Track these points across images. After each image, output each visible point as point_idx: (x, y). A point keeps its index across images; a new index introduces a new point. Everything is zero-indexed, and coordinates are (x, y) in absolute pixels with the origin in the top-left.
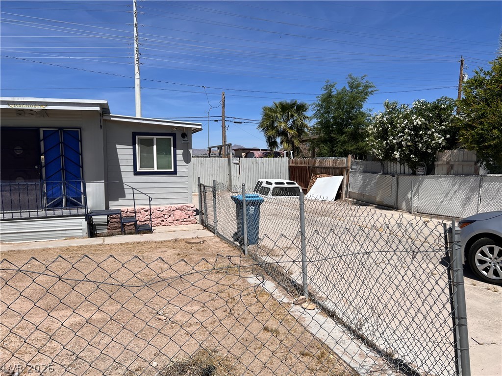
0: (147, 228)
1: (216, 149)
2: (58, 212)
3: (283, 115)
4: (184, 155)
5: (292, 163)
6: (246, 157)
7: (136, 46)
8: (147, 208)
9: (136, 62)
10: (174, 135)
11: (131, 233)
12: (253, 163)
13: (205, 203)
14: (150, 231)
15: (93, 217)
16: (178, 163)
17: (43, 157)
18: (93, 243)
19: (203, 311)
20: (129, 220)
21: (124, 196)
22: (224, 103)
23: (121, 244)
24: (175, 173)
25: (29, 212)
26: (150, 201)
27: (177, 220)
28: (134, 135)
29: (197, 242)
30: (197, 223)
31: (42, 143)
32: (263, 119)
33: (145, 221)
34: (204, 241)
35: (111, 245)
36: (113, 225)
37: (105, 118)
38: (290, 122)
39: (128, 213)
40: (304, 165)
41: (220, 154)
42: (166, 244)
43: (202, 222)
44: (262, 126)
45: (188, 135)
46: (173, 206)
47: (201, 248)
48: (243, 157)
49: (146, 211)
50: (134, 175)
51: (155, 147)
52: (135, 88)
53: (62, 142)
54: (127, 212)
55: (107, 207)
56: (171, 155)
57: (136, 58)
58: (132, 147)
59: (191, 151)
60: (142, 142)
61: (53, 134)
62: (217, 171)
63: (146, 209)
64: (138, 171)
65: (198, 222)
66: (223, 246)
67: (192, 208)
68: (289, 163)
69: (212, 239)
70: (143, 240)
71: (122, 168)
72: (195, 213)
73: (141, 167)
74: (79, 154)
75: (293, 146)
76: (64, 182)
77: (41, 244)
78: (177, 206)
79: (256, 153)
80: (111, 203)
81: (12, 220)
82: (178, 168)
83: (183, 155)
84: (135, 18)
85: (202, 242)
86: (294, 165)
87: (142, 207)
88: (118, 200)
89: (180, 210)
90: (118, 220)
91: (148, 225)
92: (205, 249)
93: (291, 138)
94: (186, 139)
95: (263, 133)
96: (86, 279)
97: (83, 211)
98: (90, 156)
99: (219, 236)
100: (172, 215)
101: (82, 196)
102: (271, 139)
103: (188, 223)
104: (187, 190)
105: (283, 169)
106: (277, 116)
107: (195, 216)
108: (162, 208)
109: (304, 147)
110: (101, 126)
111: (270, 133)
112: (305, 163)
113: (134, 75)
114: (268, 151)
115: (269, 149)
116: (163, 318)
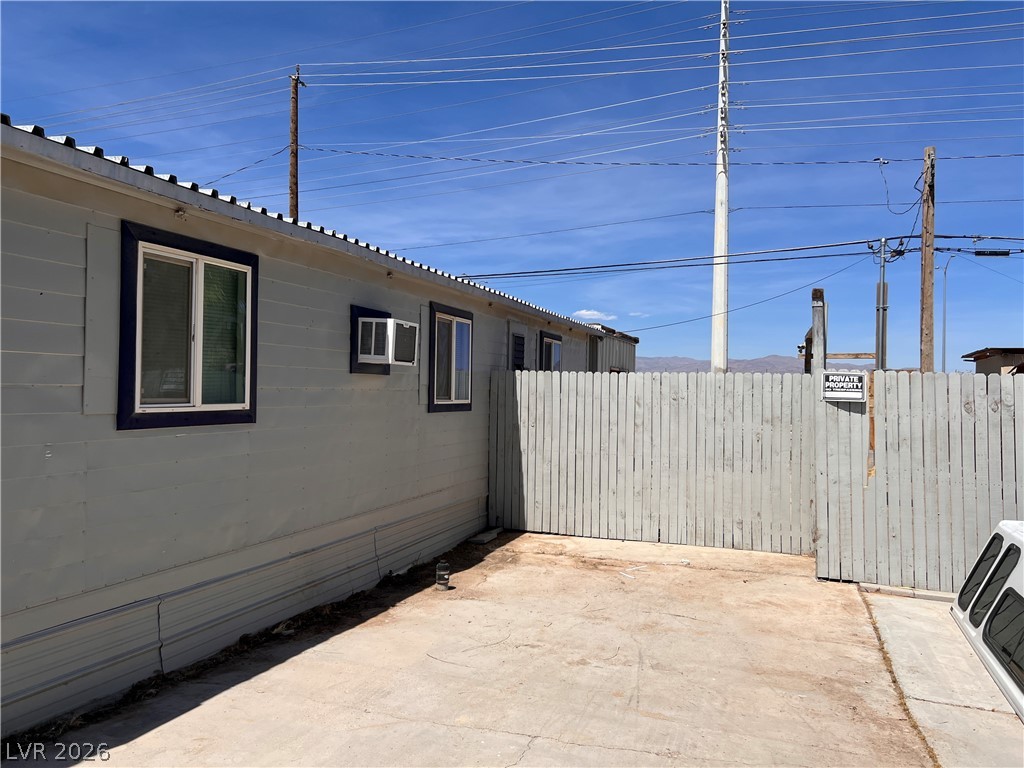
52: (714, 211)
84: (722, 41)
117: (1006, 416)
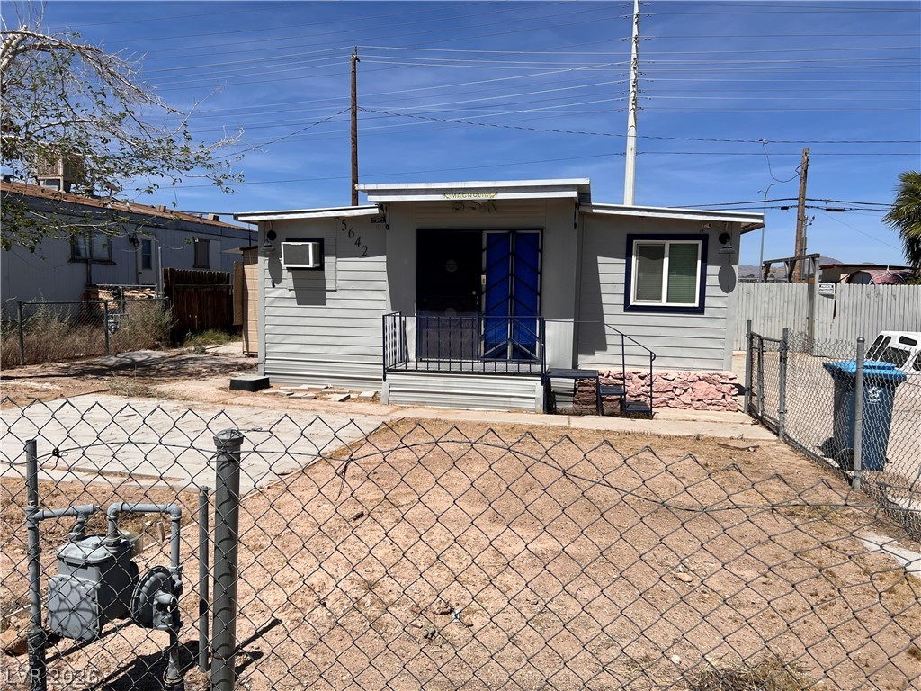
0: (643, 408)
1: (783, 264)
2: (501, 367)
4: (720, 275)
6: (849, 281)
7: (633, 77)
8: (645, 371)
9: (631, 107)
10: (704, 238)
11: (612, 415)
12: (868, 296)
13: (761, 372)
14: (648, 415)
15: (552, 379)
16: (708, 291)
17: (484, 277)
18: (551, 424)
19: (764, 583)
20: (612, 391)
21: (605, 348)
22: (806, 171)
23: (598, 431)
24: (700, 310)
25: (450, 362)
26: (652, 360)
27: (699, 400)
28: (630, 238)
29: (742, 447)
30: (738, 410)
31: (484, 254)
32: (897, 201)
33: (639, 396)
34: (755, 448)
35: (581, 430)
36: (583, 396)
37: (583, 209)
39: (610, 378)
41: (790, 276)
42: (679, 442)
43: (751, 410)
44: (896, 215)
45: (733, 238)
46: (692, 372)
47: (752, 460)
48: (843, 281)
49: (642, 378)
50: (625, 310)
51: (666, 261)
52: (625, 154)
53: (512, 254)
54: (608, 376)
55: (575, 365)
56: (696, 275)
57: (631, 100)
58: (624, 261)
59: (736, 268)
60: (643, 252)
61: (499, 239)
63: (642, 375)
64: (632, 304)
65: (742, 410)
66: (798, 464)
67: (731, 379)
69: (774, 445)
70: (636, 429)
71: (605, 299)
72: (736, 391)
73: (638, 297)
74: (536, 272)
76: (511, 319)
77: (475, 415)
78: (701, 374)
79: (875, 275)
80: (582, 358)
81: (427, 372)
82: (708, 301)
84: (635, 27)
85: (751, 449)
87: (635, 370)
88: (594, 354)
89: (707, 381)
90: (593, 388)
91: (644, 404)
92: (758, 462)
94: (728, 245)
95: (897, 231)
96: (604, 482)
97: (537, 368)
98: (555, 277)
99: (789, 441)
100: (690, 390)
101: (537, 343)
103: (721, 407)
104: (723, 344)
107: (736, 395)
108: (672, 374)
110: (575, 225)
111: (917, 231)
113: (626, 132)
114: (908, 271)
115: (910, 266)
116: (686, 577)
117: (880, 298)
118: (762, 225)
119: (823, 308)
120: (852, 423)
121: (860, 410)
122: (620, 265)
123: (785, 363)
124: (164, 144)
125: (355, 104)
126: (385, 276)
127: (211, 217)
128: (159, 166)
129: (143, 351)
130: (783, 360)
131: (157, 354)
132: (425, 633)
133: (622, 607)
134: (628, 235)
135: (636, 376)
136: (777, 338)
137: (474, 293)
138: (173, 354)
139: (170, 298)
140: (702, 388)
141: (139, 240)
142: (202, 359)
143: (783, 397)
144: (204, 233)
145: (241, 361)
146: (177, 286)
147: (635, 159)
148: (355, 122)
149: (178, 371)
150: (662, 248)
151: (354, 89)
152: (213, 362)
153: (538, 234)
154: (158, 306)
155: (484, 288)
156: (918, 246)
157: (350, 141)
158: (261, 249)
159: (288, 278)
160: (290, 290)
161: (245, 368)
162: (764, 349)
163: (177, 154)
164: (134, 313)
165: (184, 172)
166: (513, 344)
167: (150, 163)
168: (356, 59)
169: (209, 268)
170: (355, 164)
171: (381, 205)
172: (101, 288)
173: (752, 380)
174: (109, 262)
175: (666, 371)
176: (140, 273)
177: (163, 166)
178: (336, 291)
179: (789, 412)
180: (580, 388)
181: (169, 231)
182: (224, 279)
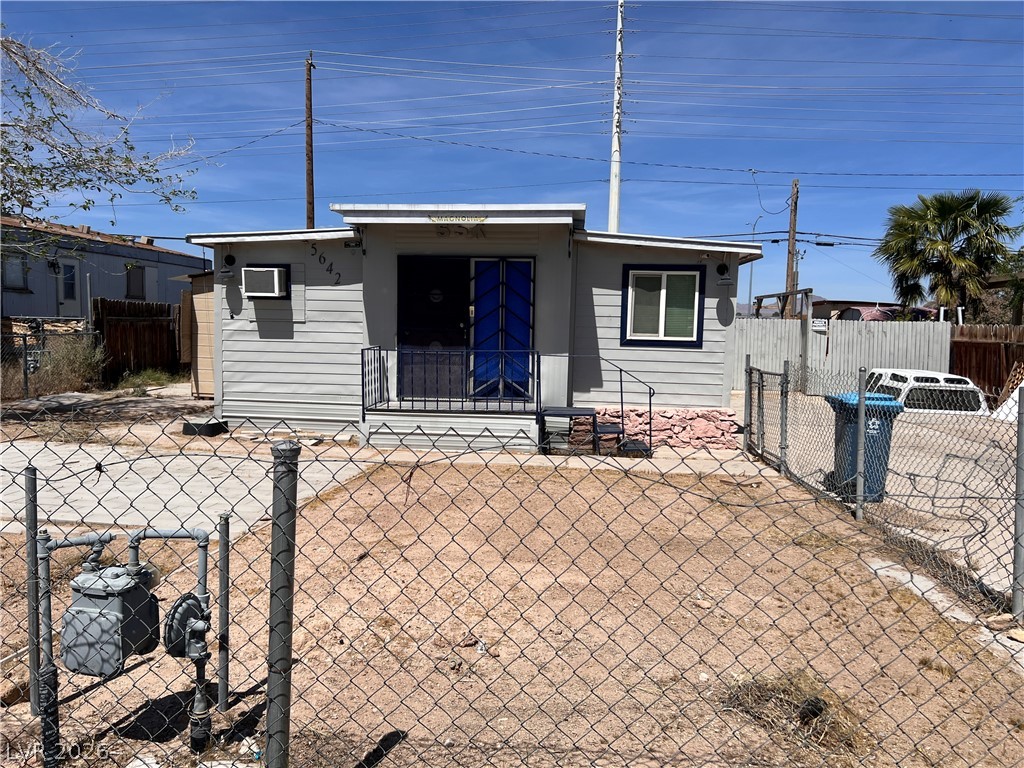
0: (641, 447)
1: (775, 300)
2: (493, 405)
3: (940, 226)
4: (719, 308)
5: (962, 334)
6: (840, 317)
7: (617, 97)
8: (641, 409)
9: (615, 129)
10: (702, 269)
12: (860, 332)
13: (761, 407)
14: (647, 454)
15: (547, 419)
16: (706, 325)
17: (472, 308)
18: (549, 464)
19: (779, 607)
20: (610, 429)
21: (600, 385)
22: (796, 203)
23: (598, 470)
24: (698, 344)
25: (437, 401)
26: (651, 397)
27: (698, 438)
28: (627, 268)
29: (744, 483)
30: (738, 448)
31: (473, 283)
32: (887, 236)
33: (636, 434)
34: (758, 484)
35: (578, 471)
36: (579, 436)
37: (577, 237)
38: (960, 241)
39: (607, 416)
40: (993, 340)
41: (782, 312)
42: (681, 480)
43: (750, 448)
44: (884, 250)
45: (731, 270)
46: (691, 410)
47: (756, 495)
48: (835, 318)
49: (640, 416)
50: (622, 345)
51: (663, 293)
52: (609, 179)
53: (503, 283)
54: (605, 414)
55: (570, 403)
56: (693, 308)
57: (615, 122)
58: (620, 293)
59: (734, 301)
60: (639, 284)
61: (489, 268)
62: (776, 346)
63: (640, 412)
64: (628, 338)
65: (742, 447)
66: (802, 498)
67: (730, 416)
68: (952, 335)
69: (776, 481)
71: (600, 333)
72: (735, 428)
73: (635, 331)
74: (528, 303)
75: (963, 296)
76: (502, 353)
78: (700, 411)
79: (865, 312)
80: (577, 396)
81: (412, 411)
82: (706, 335)
83: (717, 308)
84: (619, 44)
85: (754, 486)
86: (965, 339)
87: (632, 407)
88: (589, 391)
89: (705, 418)
90: (589, 427)
91: (642, 442)
92: (762, 497)
93: (960, 277)
94: (726, 276)
95: (886, 266)
97: (532, 406)
98: (548, 310)
99: (790, 476)
100: (688, 428)
101: (531, 379)
102: (907, 279)
103: (721, 445)
104: (722, 379)
105: (937, 348)
106: (927, 228)
107: (736, 433)
108: (670, 412)
109: (990, 300)
110: (569, 253)
111: (906, 266)
112: (995, 335)
113: (610, 156)
114: (897, 308)
115: (899, 303)
116: (706, 604)
117: (871, 335)
118: (760, 256)
119: (816, 345)
120: (854, 454)
121: (862, 440)
122: (615, 297)
123: (786, 397)
124: (102, 154)
125: (310, 116)
126: (361, 306)
127: (144, 240)
128: (95, 179)
129: (69, 394)
130: (784, 394)
131: (88, 397)
132: (453, 664)
133: (646, 633)
134: (624, 265)
135: (633, 414)
136: (778, 372)
137: (462, 325)
138: (108, 397)
139: (102, 333)
140: (701, 425)
141: (60, 265)
142: (144, 402)
143: (784, 432)
144: (138, 258)
145: (192, 403)
146: (110, 320)
147: (620, 186)
148: (310, 136)
149: (117, 415)
150: (659, 279)
151: (309, 99)
152: (158, 405)
153: (530, 262)
154: (86, 341)
155: (472, 320)
156: (906, 283)
157: (305, 158)
158: (218, 275)
159: (249, 309)
160: (251, 322)
161: (196, 412)
162: (765, 384)
163: (119, 166)
164: (57, 349)
165: (126, 186)
166: (504, 381)
167: (84, 176)
168: (311, 65)
169: (144, 299)
170: (311, 183)
171: (358, 228)
172: (15, 320)
173: (751, 416)
174: (24, 290)
175: (663, 409)
176: (62, 304)
177: (100, 178)
178: (304, 323)
179: (791, 448)
180: (575, 428)
181: (95, 255)
182: (164, 311)
